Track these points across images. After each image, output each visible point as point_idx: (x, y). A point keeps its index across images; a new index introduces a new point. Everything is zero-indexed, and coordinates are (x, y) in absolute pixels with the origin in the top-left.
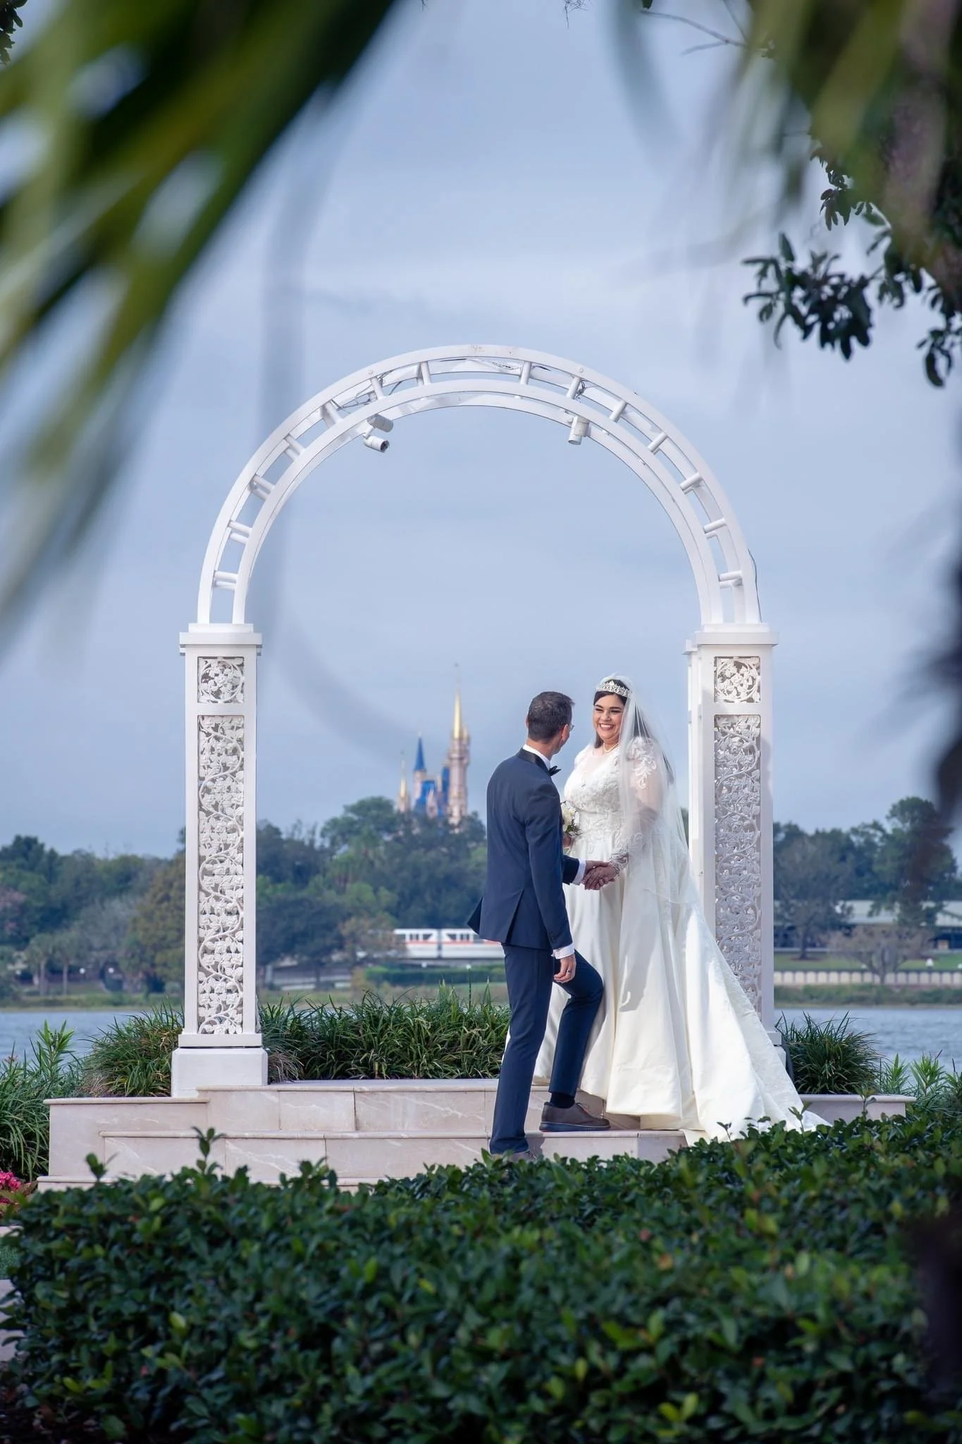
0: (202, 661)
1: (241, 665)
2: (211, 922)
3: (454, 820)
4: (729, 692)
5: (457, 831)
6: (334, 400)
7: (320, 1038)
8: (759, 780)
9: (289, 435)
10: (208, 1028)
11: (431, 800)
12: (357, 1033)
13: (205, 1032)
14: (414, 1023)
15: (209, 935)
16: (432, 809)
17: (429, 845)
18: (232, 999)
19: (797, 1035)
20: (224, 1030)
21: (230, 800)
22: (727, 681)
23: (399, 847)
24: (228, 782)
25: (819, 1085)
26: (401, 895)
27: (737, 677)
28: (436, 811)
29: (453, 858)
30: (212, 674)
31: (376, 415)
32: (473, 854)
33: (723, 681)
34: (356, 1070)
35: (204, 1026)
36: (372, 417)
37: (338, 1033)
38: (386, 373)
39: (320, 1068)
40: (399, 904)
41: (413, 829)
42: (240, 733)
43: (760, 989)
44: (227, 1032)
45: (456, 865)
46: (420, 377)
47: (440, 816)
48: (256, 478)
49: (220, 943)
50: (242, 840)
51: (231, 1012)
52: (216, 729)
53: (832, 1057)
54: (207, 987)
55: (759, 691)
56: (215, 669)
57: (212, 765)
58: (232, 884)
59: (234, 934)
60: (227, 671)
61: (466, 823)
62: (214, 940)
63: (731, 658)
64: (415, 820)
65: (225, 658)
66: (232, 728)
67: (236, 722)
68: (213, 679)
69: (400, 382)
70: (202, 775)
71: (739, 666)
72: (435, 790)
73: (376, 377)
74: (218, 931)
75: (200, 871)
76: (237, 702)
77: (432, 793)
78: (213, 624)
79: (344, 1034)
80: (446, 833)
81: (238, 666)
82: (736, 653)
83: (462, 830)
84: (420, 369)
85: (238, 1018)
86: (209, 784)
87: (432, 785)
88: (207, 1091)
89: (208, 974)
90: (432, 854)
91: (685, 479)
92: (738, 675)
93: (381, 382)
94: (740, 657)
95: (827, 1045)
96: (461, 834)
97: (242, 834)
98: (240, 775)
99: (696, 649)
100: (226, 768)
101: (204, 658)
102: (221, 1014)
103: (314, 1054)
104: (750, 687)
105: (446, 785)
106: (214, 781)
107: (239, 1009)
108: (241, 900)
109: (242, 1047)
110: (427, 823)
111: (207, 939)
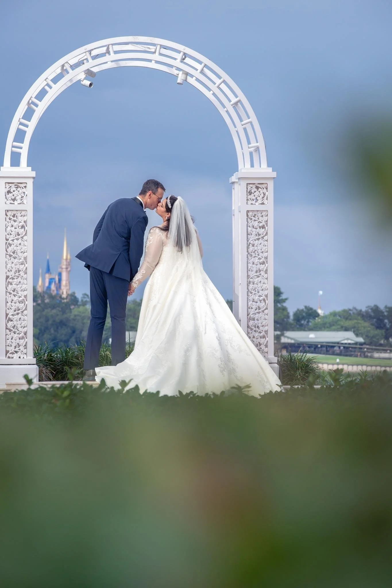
0: (7, 185)
1: (25, 187)
2: (12, 306)
3: (64, 296)
4: (253, 200)
5: (65, 301)
6: (68, 62)
7: (61, 361)
8: (267, 241)
9: (47, 78)
10: (11, 355)
11: (53, 287)
12: (78, 359)
13: (9, 357)
14: (105, 354)
15: (11, 312)
16: (54, 291)
17: (53, 307)
18: (22, 342)
19: (284, 359)
20: (18, 357)
21: (21, 250)
22: (252, 195)
23: (39, 308)
24: (20, 241)
25: (294, 381)
26: (40, 330)
27: (257, 193)
28: (55, 292)
29: (64, 312)
30: (12, 191)
31: (88, 69)
32: (73, 311)
33: (250, 194)
34: (77, 376)
35: (8, 355)
36: (86, 70)
37: (69, 359)
38: (93, 50)
39: (61, 376)
40: (39, 334)
41: (46, 300)
42: (25, 218)
43: (267, 337)
44: (20, 358)
45: (65, 316)
46: (108, 52)
47: (57, 294)
48: (32, 98)
49: (16, 316)
50: (26, 269)
51: (22, 348)
52: (14, 216)
53: (300, 368)
54: (10, 337)
55: (267, 199)
56: (13, 188)
57: (12, 233)
58: (22, 289)
59: (22, 312)
60: (19, 189)
61: (69, 297)
62: (13, 315)
63: (254, 184)
64: (46, 296)
65: (18, 183)
66: (22, 216)
67: (23, 213)
68: (12, 193)
69: (98, 55)
70: (7, 238)
71: (257, 188)
72: (55, 282)
73: (88, 51)
74: (15, 311)
75: (7, 283)
76: (24, 204)
77: (53, 284)
78: (11, 167)
79: (72, 360)
80: (61, 301)
81: (24, 187)
82: (256, 182)
83: (68, 300)
84: (108, 48)
85: (25, 351)
86: (11, 242)
87: (54, 281)
88: (10, 385)
89: (10, 330)
90: (54, 311)
91: (231, 101)
92: (257, 192)
93: (90, 54)
94: (259, 184)
95: (297, 363)
96: (67, 302)
97: (26, 265)
98: (25, 238)
99: (237, 180)
100: (19, 235)
101: (9, 183)
102: (17, 349)
103: (58, 369)
104: (263, 198)
105: (60, 280)
106: (13, 240)
107: (25, 347)
108: (25, 296)
109: (27, 364)
110: (51, 297)
111: (10, 314)
